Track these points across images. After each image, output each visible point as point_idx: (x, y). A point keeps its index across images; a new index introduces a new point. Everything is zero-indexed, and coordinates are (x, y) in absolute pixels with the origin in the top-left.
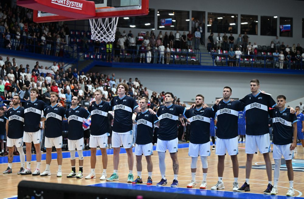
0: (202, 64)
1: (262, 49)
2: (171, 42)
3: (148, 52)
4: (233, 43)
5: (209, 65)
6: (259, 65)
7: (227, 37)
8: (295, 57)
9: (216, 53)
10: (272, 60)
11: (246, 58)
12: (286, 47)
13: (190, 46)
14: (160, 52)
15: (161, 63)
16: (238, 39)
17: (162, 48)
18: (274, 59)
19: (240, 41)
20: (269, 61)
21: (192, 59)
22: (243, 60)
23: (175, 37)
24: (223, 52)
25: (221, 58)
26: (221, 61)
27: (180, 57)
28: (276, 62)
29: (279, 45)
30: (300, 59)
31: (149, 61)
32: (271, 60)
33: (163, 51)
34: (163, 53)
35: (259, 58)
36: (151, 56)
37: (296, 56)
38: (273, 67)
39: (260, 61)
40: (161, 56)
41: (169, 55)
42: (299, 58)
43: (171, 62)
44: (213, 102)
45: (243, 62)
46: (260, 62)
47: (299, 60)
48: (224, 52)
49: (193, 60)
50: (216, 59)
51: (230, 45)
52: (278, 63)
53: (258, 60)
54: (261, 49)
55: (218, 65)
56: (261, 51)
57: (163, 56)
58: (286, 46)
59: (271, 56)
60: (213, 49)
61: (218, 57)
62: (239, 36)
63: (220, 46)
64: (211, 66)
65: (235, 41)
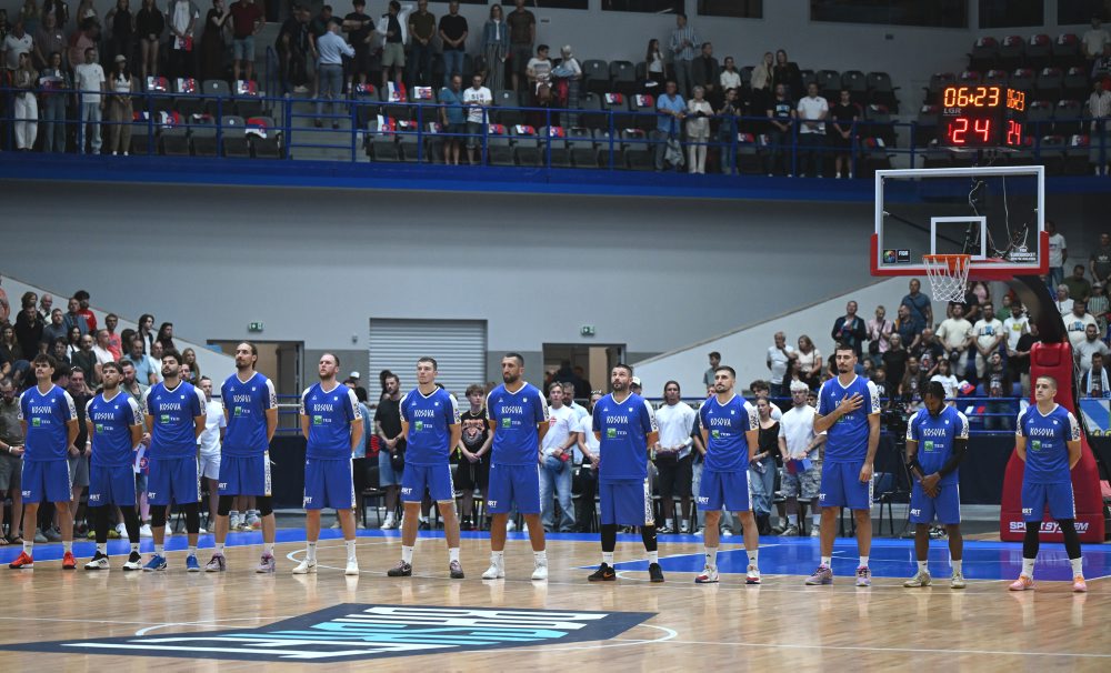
0: (297, 154)
1: (611, 77)
2: (151, 41)
3: (23, 97)
4: (461, 47)
5: (332, 156)
6: (585, 156)
7: (431, 17)
8: (766, 115)
9: (373, 100)
10: (652, 133)
11: (523, 124)
12: (724, 68)
13: (244, 64)
14: (80, 97)
15: (89, 149)
16: (489, 28)
17: (92, 75)
18: (659, 127)
19: (498, 37)
20: (639, 135)
21: (247, 131)
22: (509, 132)
23: (170, 17)
24: (409, 93)
25: (397, 121)
26: (397, 139)
27: (187, 121)
28: (669, 141)
29: (688, 55)
30: (790, 123)
31: (27, 140)
32: (647, 130)
33: (97, 88)
34: (97, 99)
35: (586, 122)
36: (35, 116)
37: (770, 113)
38: (654, 164)
39: (593, 135)
40: (85, 118)
41: (123, 107)
42: (784, 121)
43: (138, 144)
44: (355, 341)
45: (505, 142)
46: (594, 142)
47: (784, 128)
48: (418, 92)
49: (251, 134)
50: (370, 130)
51: (448, 57)
52: (677, 143)
53: (584, 132)
54: (604, 76)
55: (378, 159)
56: (602, 88)
57: (99, 117)
58: (721, 63)
59: (651, 110)
60: (363, 78)
61: (381, 119)
62: (492, 16)
63: (402, 63)
64: (340, 164)
65: (470, 40)
